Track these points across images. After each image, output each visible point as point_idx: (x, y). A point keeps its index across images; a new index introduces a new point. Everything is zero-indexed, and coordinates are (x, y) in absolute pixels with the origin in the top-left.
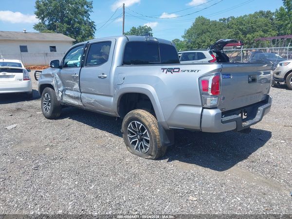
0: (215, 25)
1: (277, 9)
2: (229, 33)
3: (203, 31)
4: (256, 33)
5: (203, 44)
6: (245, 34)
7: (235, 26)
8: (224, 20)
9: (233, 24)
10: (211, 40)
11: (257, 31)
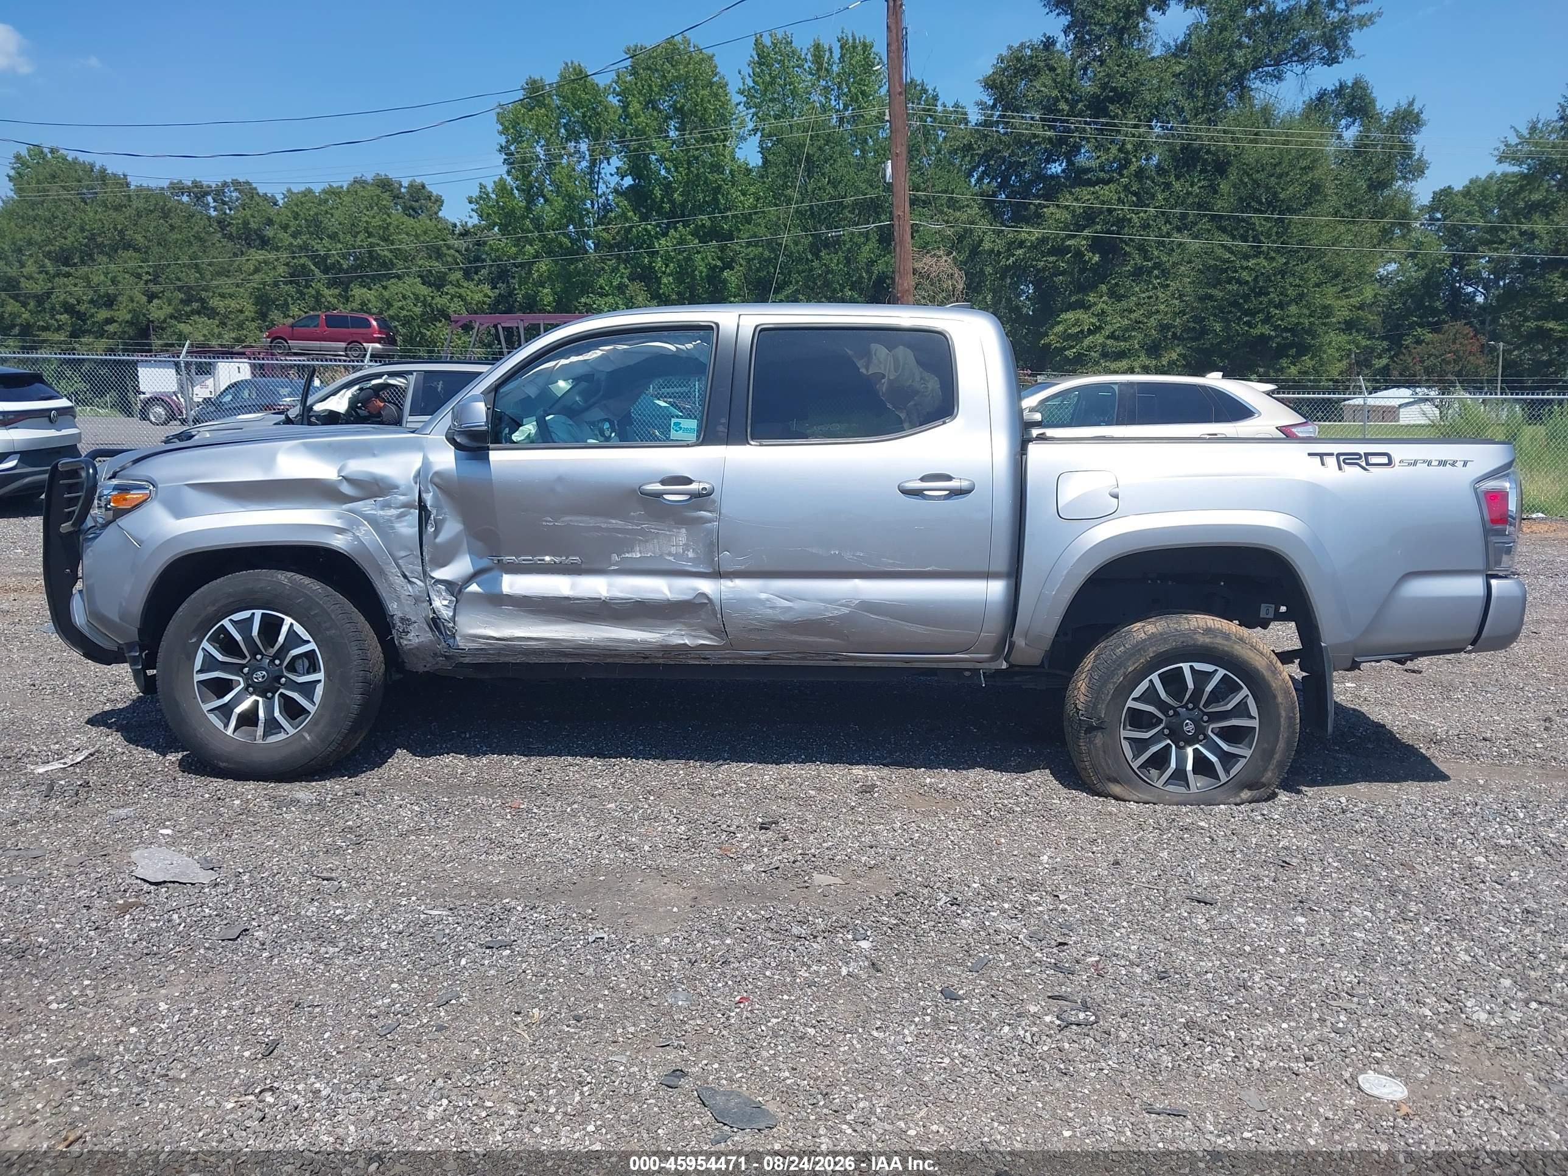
0: (166, 215)
1: (482, 187)
2: (257, 270)
3: (92, 238)
4: (395, 288)
5: (103, 314)
6: (341, 282)
7: (286, 238)
8: (199, 193)
9: (270, 222)
10: (152, 297)
11: (399, 277)
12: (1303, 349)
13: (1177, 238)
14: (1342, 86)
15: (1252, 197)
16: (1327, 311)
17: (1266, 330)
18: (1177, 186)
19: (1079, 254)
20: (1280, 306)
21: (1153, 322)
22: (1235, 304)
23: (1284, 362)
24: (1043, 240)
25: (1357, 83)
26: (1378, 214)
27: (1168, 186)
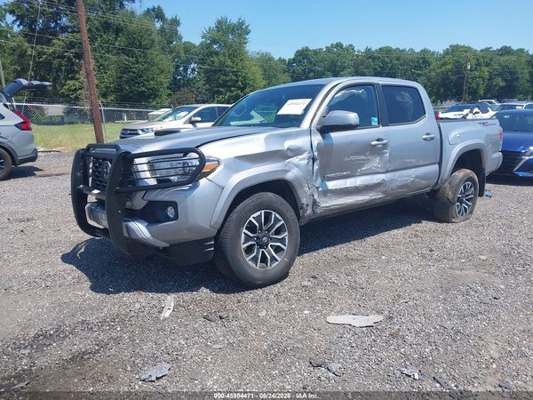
12: (156, 96)
13: (107, 55)
14: (154, 8)
15: (133, 42)
16: (162, 83)
17: (144, 89)
18: (104, 36)
19: (69, 59)
20: (147, 81)
21: (103, 85)
22: (132, 80)
23: (151, 100)
24: (54, 53)
25: (159, 7)
26: (171, 52)
27: (102, 36)
